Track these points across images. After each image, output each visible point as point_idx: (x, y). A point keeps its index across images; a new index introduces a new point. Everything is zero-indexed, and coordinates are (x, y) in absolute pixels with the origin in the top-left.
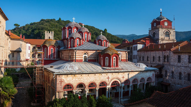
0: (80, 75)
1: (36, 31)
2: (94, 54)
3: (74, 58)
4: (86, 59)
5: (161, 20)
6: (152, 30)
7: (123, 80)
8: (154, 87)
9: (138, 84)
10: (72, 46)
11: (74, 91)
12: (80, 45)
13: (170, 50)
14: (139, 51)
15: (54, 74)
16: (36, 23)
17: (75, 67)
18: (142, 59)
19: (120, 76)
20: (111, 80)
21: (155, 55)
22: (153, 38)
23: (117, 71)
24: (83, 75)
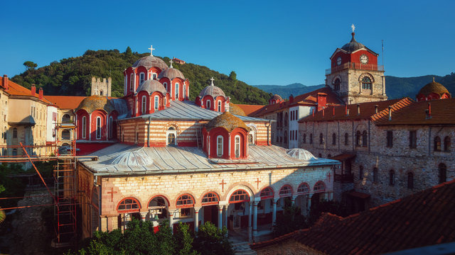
0: (156, 178)
1: (75, 78)
2: (193, 129)
3: (146, 139)
4: (173, 141)
5: (354, 50)
6: (332, 73)
7: (258, 189)
8: (331, 202)
9: (294, 197)
10: (144, 110)
11: (144, 214)
12: (162, 108)
13: (370, 119)
14: (301, 121)
15: (95, 174)
16: (75, 60)
17: (146, 158)
18: (308, 140)
19: (251, 178)
20: (230, 188)
21: (336, 130)
22: (334, 90)
23: (243, 167)
24: (162, 177)
